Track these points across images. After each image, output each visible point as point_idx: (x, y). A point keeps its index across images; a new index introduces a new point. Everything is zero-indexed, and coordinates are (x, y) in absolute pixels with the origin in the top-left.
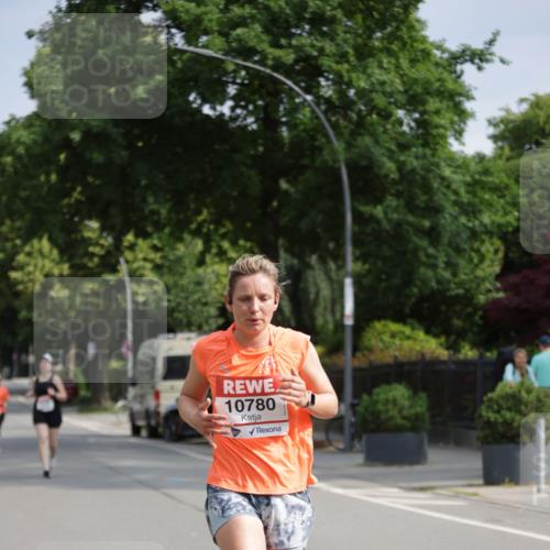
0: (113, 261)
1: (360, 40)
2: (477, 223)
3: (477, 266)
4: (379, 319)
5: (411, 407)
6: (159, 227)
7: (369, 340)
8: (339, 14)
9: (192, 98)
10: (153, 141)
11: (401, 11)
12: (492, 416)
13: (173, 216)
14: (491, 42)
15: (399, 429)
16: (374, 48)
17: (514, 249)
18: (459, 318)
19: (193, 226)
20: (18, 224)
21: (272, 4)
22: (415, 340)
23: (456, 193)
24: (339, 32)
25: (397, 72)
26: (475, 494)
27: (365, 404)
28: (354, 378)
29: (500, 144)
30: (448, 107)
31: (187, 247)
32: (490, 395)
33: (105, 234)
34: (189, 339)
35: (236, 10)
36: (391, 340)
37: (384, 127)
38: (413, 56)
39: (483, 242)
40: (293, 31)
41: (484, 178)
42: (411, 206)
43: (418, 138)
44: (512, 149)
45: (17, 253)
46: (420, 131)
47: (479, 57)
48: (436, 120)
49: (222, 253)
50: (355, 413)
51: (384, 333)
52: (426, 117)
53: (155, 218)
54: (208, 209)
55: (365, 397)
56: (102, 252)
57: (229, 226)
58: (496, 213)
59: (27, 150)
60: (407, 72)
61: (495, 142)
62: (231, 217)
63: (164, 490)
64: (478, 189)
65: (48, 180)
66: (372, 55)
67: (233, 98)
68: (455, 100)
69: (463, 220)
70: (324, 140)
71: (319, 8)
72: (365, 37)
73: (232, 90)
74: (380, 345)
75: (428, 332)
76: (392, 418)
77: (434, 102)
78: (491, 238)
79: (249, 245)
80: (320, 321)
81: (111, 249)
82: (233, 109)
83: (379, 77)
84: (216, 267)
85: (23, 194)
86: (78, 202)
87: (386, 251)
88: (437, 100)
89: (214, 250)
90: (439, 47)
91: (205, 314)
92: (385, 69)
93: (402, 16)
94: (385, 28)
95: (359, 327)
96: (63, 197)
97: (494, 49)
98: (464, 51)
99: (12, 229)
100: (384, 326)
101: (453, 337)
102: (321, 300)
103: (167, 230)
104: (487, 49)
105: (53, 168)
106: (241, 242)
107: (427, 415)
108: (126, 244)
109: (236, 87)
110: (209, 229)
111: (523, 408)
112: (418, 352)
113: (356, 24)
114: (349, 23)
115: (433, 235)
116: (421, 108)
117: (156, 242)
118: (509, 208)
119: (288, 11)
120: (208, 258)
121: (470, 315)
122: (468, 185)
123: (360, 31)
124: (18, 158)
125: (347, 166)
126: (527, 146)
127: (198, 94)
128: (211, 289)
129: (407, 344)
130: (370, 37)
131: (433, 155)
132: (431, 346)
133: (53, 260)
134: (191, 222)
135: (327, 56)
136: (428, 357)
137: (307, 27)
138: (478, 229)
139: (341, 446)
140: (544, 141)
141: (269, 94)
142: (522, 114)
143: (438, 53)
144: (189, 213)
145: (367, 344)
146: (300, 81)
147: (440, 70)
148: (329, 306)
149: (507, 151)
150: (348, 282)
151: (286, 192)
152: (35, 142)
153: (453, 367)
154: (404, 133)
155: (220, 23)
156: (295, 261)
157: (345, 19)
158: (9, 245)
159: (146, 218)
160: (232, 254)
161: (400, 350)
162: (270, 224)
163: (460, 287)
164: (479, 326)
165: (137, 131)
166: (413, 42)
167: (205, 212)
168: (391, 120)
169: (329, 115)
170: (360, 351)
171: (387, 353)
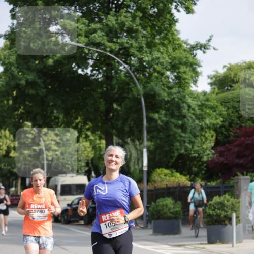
1: (149, 40)
2: (203, 123)
3: (204, 143)
4: (159, 167)
5: (174, 208)
6: (59, 125)
7: (155, 177)
8: (140, 28)
9: (73, 66)
10: (56, 86)
11: (168, 26)
12: (211, 212)
13: (65, 120)
14: (209, 40)
15: (169, 218)
16: (156, 43)
17: (220, 135)
18: (195, 167)
19: (74, 125)
21: (109, 23)
22: (175, 177)
23: (194, 109)
24: (140, 36)
25: (167, 54)
26: (204, 248)
27: (153, 206)
28: (148, 195)
29: (213, 87)
30: (190, 70)
32: (210, 202)
34: (72, 177)
35: (93, 26)
36: (164, 177)
37: (161, 79)
38: (174, 47)
39: (206, 132)
40: (119, 35)
41: (206, 103)
42: (172, 115)
43: (176, 84)
44: (219, 89)
47: (203, 47)
48: (184, 76)
50: (148, 211)
51: (161, 174)
52: (180, 74)
53: (57, 121)
54: (80, 116)
55: (153, 203)
57: (90, 125)
58: (212, 119)
60: (173, 55)
61: (211, 86)
62: (91, 121)
63: (62, 247)
64: (204, 108)
65: (8, 103)
66: (155, 46)
67: (92, 66)
68: (193, 66)
69: (197, 122)
70: (133, 85)
71: (130, 25)
72: (152, 38)
74: (159, 179)
75: (181, 173)
76: (165, 213)
77: (184, 68)
78: (210, 130)
80: (132, 168)
82: (92, 71)
83: (157, 56)
84: (84, 143)
86: (22, 113)
87: (161, 135)
88: (185, 67)
89: (83, 136)
90: (186, 43)
91: (80, 165)
92: (161, 52)
93: (169, 29)
94: (161, 34)
95: (149, 172)
96: (15, 111)
97: (211, 43)
98: (197, 45)
100: (162, 170)
101: (193, 176)
102: (132, 158)
104: (208, 43)
105: (10, 97)
106: (97, 133)
107: (181, 212)
109: (93, 61)
110: (81, 126)
111: (225, 208)
112: (177, 182)
113: (148, 32)
114: (145, 32)
115: (183, 128)
116: (177, 70)
118: (218, 117)
119: (116, 26)
120: (81, 139)
121: (200, 165)
122: (199, 106)
123: (149, 36)
125: (144, 97)
126: (226, 88)
127: (76, 64)
128: (82, 153)
129: (172, 179)
130: (154, 38)
131: (183, 92)
132: (183, 180)
133: (11, 140)
134: (73, 123)
136: (181, 185)
137: (125, 34)
138: (204, 126)
139: (142, 226)
140: (234, 85)
142: (224, 73)
143: (185, 46)
144: (72, 119)
145: (153, 179)
146: (122, 58)
147: (186, 53)
148: (136, 162)
149: (217, 90)
150: (145, 151)
151: (116, 109)
152: (2, 85)
154: (169, 82)
155: (86, 32)
156: (120, 141)
157: (142, 30)
159: (52, 121)
160: (92, 138)
161: (169, 182)
162: (109, 124)
163: (196, 153)
164: (205, 170)
165: (48, 81)
166: (174, 40)
167: (79, 118)
168: (164, 76)
169: (136, 73)
170: (151, 182)
171: (162, 183)
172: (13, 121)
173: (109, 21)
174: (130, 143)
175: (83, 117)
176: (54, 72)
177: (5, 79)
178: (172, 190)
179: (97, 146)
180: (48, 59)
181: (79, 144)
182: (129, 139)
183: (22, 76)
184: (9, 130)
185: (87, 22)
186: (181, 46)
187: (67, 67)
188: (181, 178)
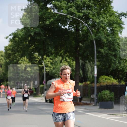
0: (41, 62)
3: (125, 63)
4: (103, 75)
5: (110, 95)
6: (52, 54)
7: (100, 80)
8: (93, 5)
10: (50, 34)
11: (107, 4)
13: (55, 51)
15: (107, 101)
16: (101, 13)
18: (121, 75)
19: (60, 54)
20: (19, 53)
21: (78, 3)
22: (111, 80)
24: (93, 9)
25: (107, 18)
27: (99, 95)
28: (97, 89)
30: (118, 26)
31: (58, 59)
33: (39, 56)
36: (105, 80)
38: (110, 15)
40: (83, 9)
42: (110, 49)
43: (111, 34)
45: (19, 60)
46: (112, 32)
47: (125, 15)
48: (116, 29)
49: (66, 60)
50: (97, 97)
51: (104, 78)
52: (113, 29)
53: (51, 52)
54: (63, 49)
55: (99, 93)
56: (39, 60)
57: (68, 54)
59: (21, 36)
60: (110, 19)
62: (68, 52)
65: (26, 44)
66: (101, 14)
68: (120, 25)
70: (90, 34)
71: (88, 4)
72: (99, 10)
73: (69, 23)
74: (103, 81)
75: (114, 78)
76: (106, 98)
77: (115, 25)
79: (72, 58)
80: (89, 76)
81: (41, 59)
82: (69, 27)
83: (102, 20)
84: (65, 63)
85: (20, 47)
86: (33, 48)
87: (104, 60)
89: (64, 60)
90: (116, 13)
92: (104, 18)
93: (108, 6)
94: (103, 8)
95: (98, 78)
96: (30, 47)
98: (122, 13)
99: (18, 55)
100: (104, 77)
101: (120, 79)
102: (89, 70)
103: (53, 55)
105: (27, 41)
106: (71, 58)
107: (114, 97)
108: (44, 58)
109: (69, 22)
110: (63, 55)
112: (112, 83)
113: (97, 7)
114: (95, 7)
115: (115, 56)
116: (112, 27)
117: (51, 58)
120: (63, 61)
121: (123, 74)
123: (98, 9)
124: (19, 38)
125: (95, 40)
127: (61, 23)
129: (109, 81)
130: (100, 10)
131: (115, 37)
132: (114, 81)
133: (27, 62)
134: (59, 53)
135: (91, 14)
136: (114, 84)
137: (86, 8)
139: (94, 105)
141: (77, 23)
143: (116, 14)
144: (59, 51)
145: (100, 81)
146: (84, 20)
147: (117, 18)
148: (91, 72)
150: (95, 67)
151: (81, 46)
152: (23, 35)
153: (120, 86)
154: (108, 32)
155: (66, 7)
156: (83, 62)
157: (94, 6)
158: (17, 58)
159: (49, 52)
160: (69, 60)
161: (107, 82)
162: (77, 53)
163: (121, 68)
164: (126, 77)
165: (46, 32)
166: (110, 11)
167: (62, 51)
168: (105, 30)
169: (91, 28)
170: (98, 83)
171: (104, 83)
172: (29, 52)
173: (77, 1)
174: (88, 63)
175: (64, 50)
176: (50, 28)
177: (25, 31)
178: (109, 86)
179: (71, 64)
180: (46, 21)
181: (62, 63)
182: (87, 61)
183: (33, 30)
184: (27, 57)
185: (66, 2)
186: (114, 14)
187: (57, 25)
188: (114, 80)
